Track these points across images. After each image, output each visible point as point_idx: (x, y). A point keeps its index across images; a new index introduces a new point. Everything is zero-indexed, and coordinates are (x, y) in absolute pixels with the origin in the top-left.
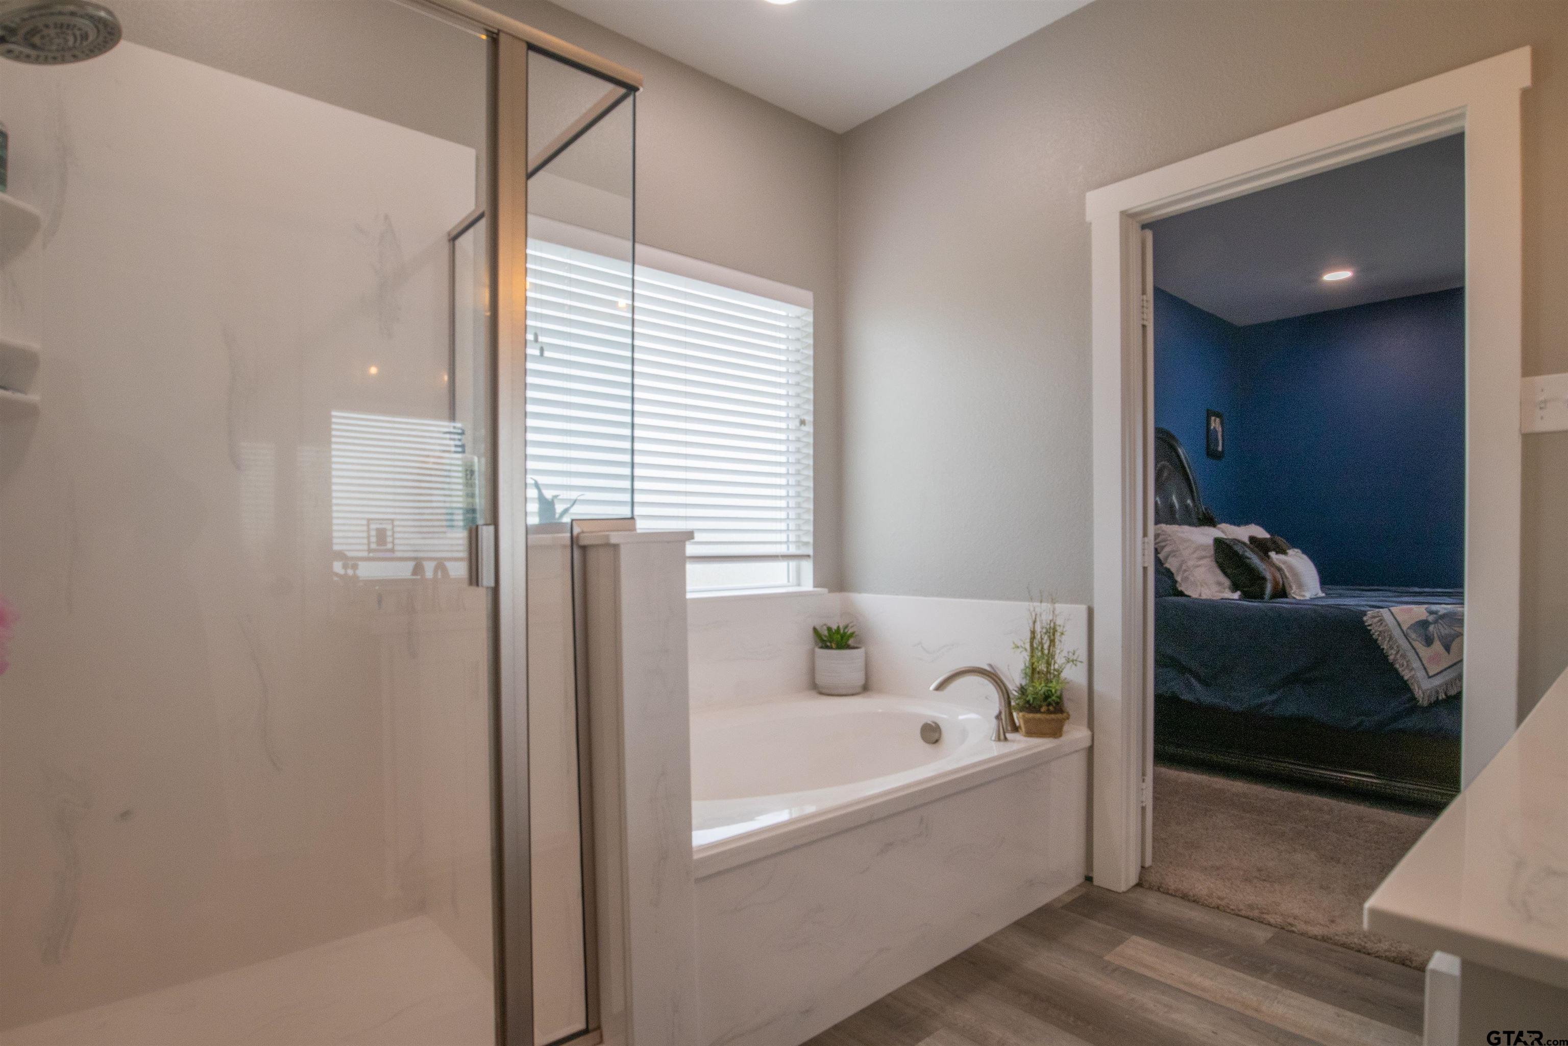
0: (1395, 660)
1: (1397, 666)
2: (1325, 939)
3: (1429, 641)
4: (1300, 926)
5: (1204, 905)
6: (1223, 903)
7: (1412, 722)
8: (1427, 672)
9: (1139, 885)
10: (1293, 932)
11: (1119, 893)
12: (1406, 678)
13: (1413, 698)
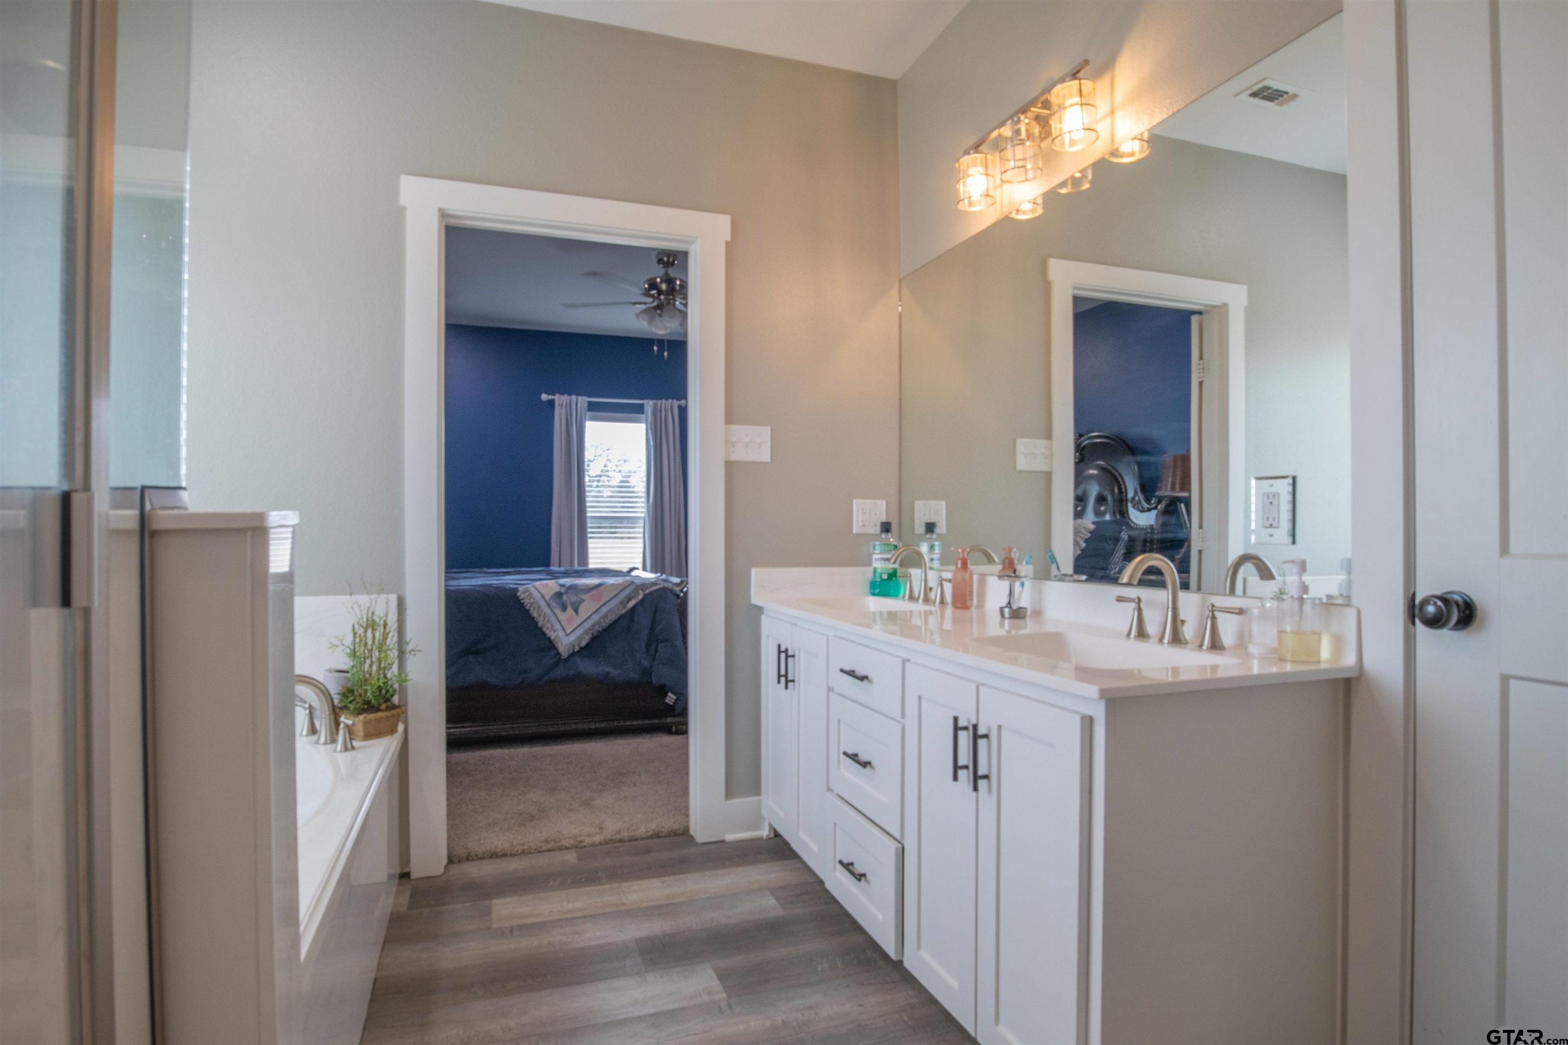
0: (543, 625)
1: (545, 629)
2: (607, 842)
3: (564, 608)
4: (588, 841)
5: (512, 855)
6: (526, 847)
7: (558, 672)
8: (565, 632)
9: (450, 861)
10: (585, 846)
11: (438, 876)
12: (552, 638)
13: (558, 653)
